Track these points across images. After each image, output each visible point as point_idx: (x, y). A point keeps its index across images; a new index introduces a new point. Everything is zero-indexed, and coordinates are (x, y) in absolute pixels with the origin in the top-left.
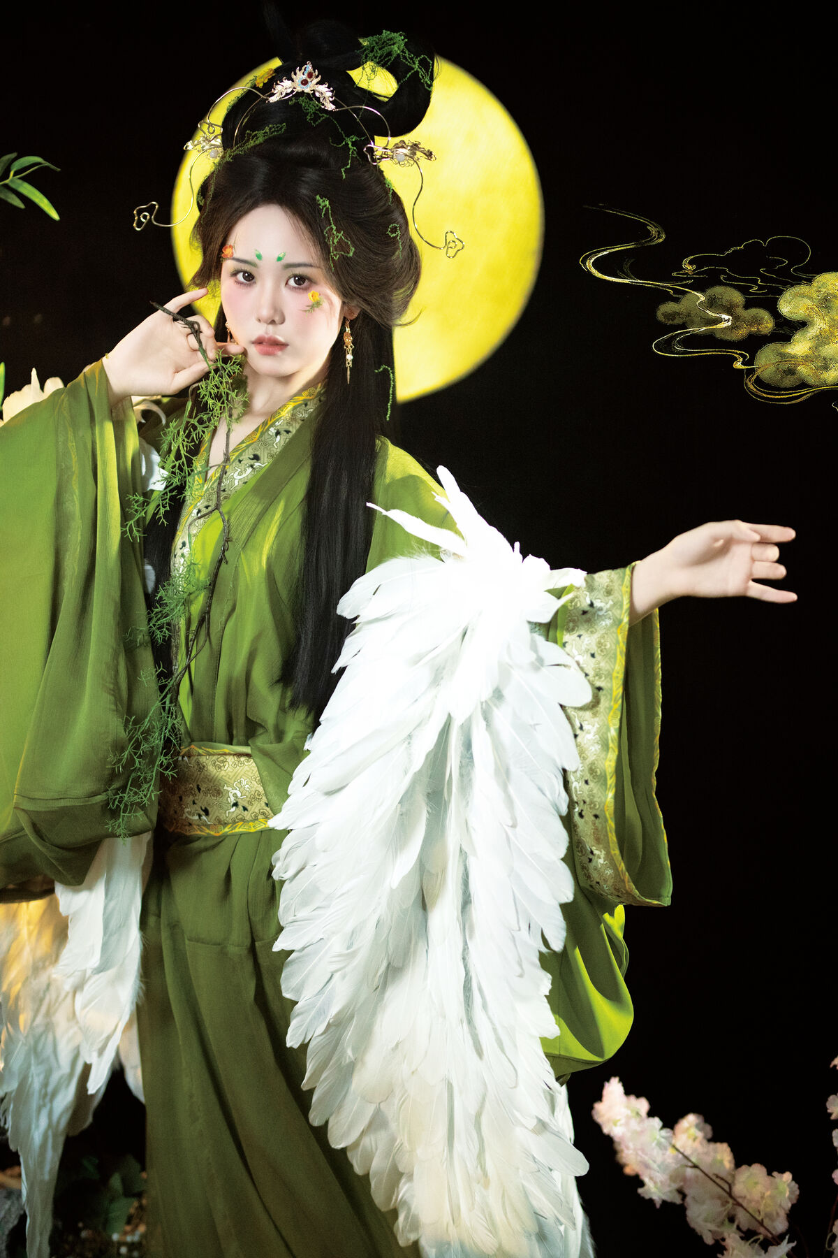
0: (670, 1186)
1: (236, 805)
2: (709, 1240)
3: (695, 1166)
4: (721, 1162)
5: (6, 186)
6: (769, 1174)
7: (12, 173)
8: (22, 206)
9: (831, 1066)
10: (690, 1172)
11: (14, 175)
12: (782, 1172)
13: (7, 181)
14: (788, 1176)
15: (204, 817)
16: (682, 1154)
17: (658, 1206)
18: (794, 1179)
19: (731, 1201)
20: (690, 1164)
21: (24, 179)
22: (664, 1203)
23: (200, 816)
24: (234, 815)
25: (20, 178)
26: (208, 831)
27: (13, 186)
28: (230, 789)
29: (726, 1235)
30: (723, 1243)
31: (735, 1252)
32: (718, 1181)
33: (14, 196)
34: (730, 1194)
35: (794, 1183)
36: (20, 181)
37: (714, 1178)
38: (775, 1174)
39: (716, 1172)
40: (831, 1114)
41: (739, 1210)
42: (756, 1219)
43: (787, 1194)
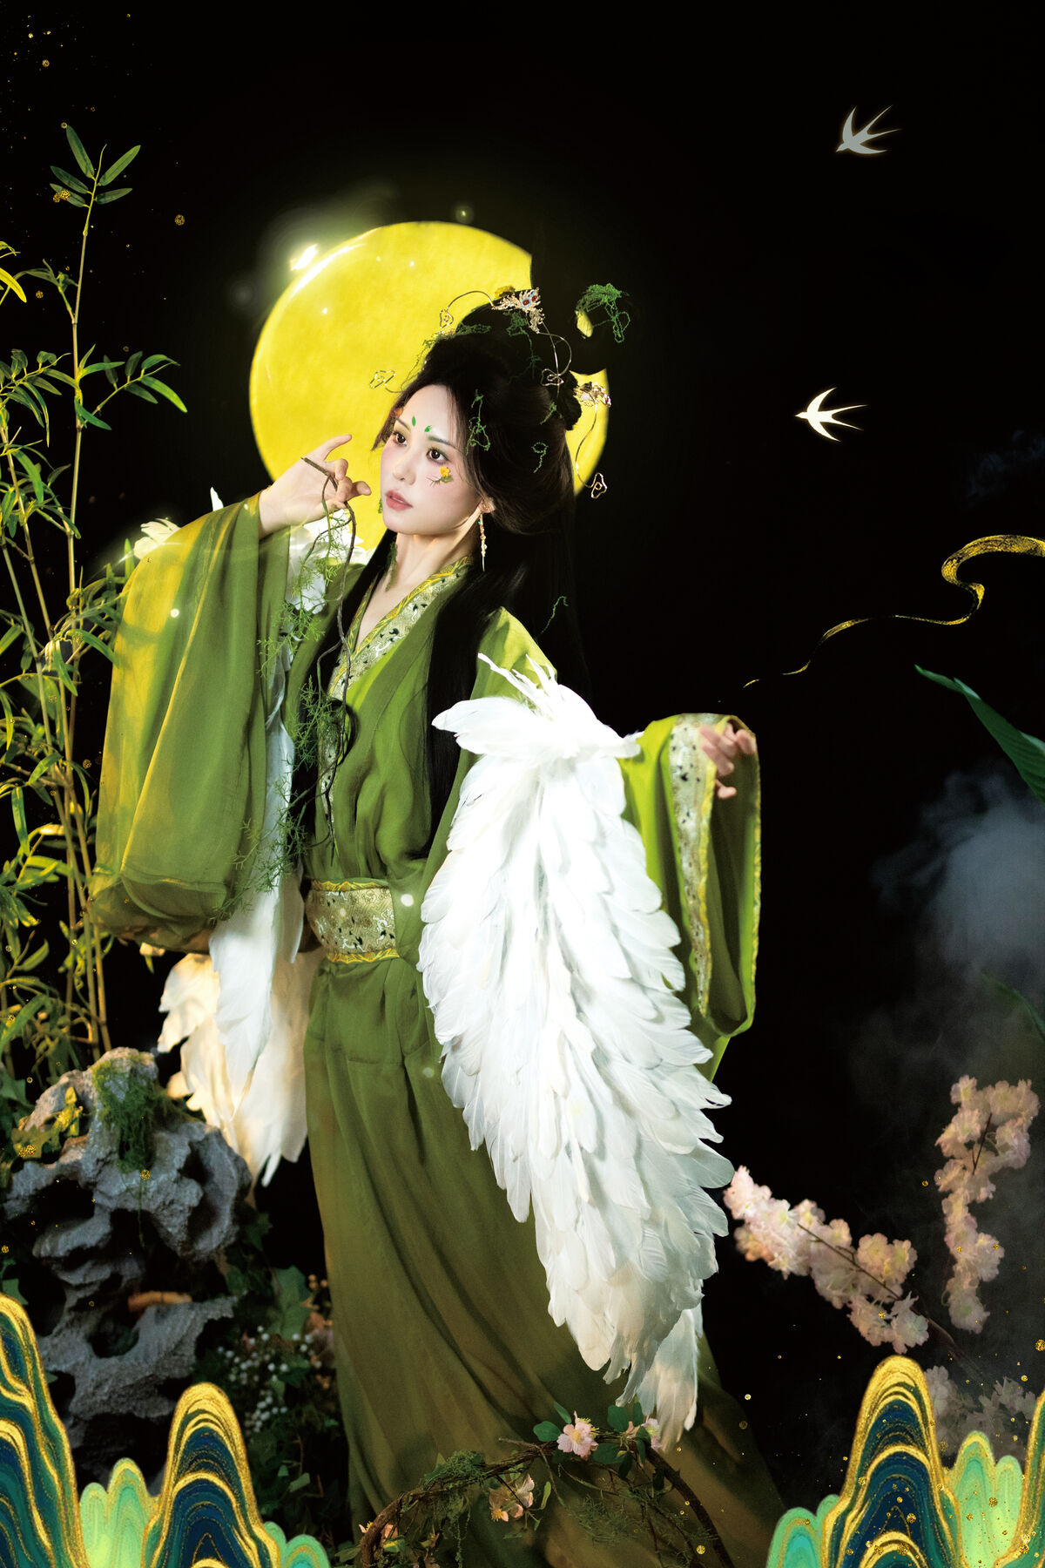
0: (796, 1260)
1: (384, 933)
2: (837, 1304)
3: (819, 1241)
4: (840, 1237)
5: (139, 383)
6: (890, 1242)
7: (143, 371)
8: (155, 401)
9: (936, 1145)
10: (813, 1247)
11: (146, 372)
12: (902, 1239)
13: (139, 379)
14: (907, 1244)
15: (359, 946)
16: (807, 1231)
17: (786, 1277)
18: (912, 1246)
19: (854, 1268)
20: (814, 1239)
21: (153, 376)
22: (792, 1275)
23: (356, 945)
24: (384, 943)
25: (150, 376)
26: (363, 958)
27: (145, 383)
28: (378, 919)
29: (852, 1298)
30: (849, 1306)
31: (863, 1311)
32: (841, 1251)
33: (147, 393)
34: (853, 1262)
35: (913, 1249)
36: (151, 379)
37: (837, 1249)
38: (896, 1241)
39: (838, 1245)
40: (938, 1187)
41: (862, 1274)
42: (879, 1283)
43: (907, 1258)
